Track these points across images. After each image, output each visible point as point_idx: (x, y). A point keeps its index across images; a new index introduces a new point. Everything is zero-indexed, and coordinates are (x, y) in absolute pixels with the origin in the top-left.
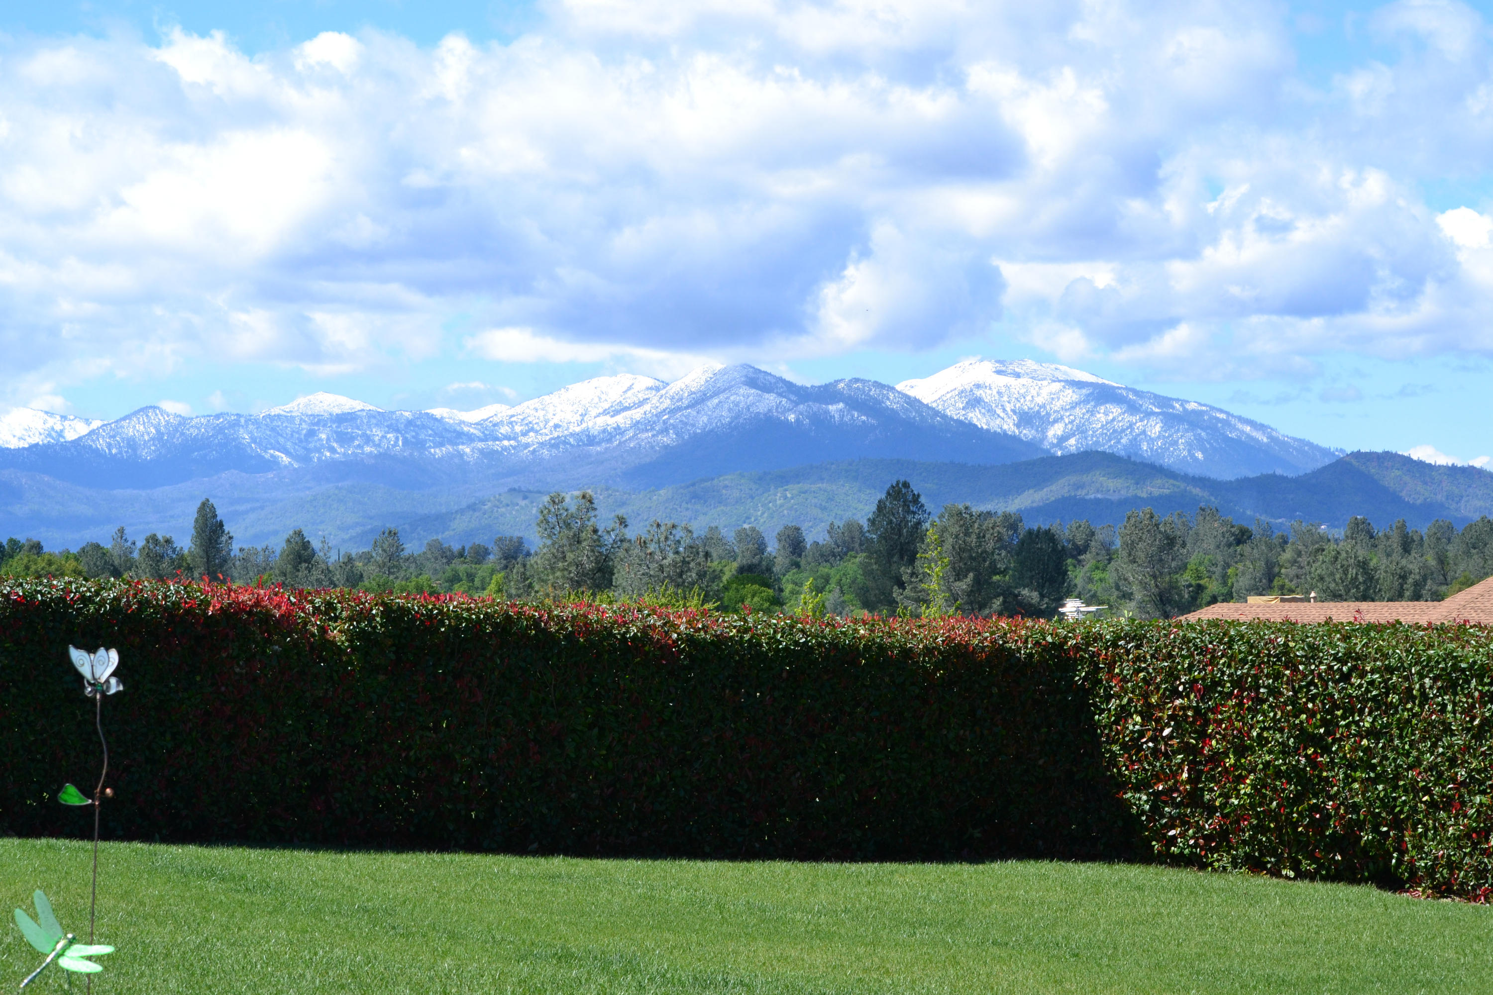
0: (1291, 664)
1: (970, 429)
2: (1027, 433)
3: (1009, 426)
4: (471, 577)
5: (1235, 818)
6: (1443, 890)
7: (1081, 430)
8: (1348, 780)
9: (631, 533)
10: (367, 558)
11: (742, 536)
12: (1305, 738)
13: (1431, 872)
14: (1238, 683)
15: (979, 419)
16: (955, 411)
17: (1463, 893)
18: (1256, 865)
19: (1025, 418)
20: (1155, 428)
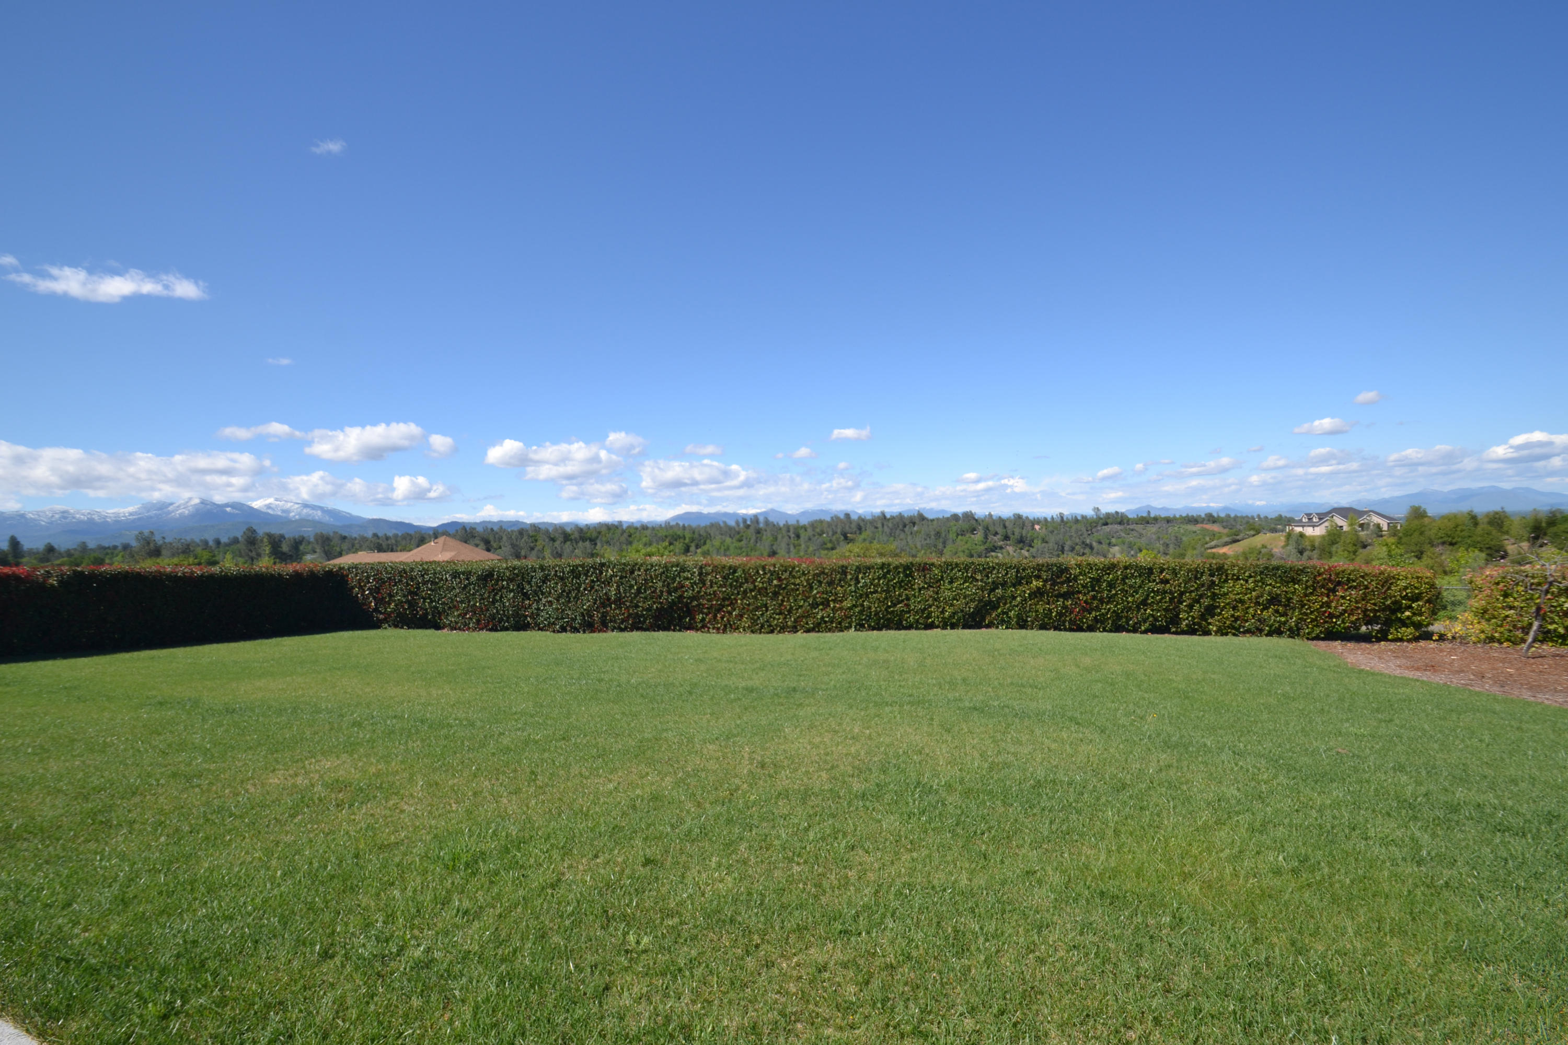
0: (405, 573)
1: (268, 514)
2: (284, 515)
3: (279, 513)
4: (112, 553)
5: (389, 614)
6: (453, 629)
7: (299, 514)
8: (424, 602)
9: (167, 541)
10: (75, 549)
11: (201, 541)
12: (411, 593)
13: (449, 625)
14: (389, 578)
15: (270, 511)
16: (264, 510)
17: (460, 629)
18: (396, 626)
19: (283, 511)
20: (319, 513)
